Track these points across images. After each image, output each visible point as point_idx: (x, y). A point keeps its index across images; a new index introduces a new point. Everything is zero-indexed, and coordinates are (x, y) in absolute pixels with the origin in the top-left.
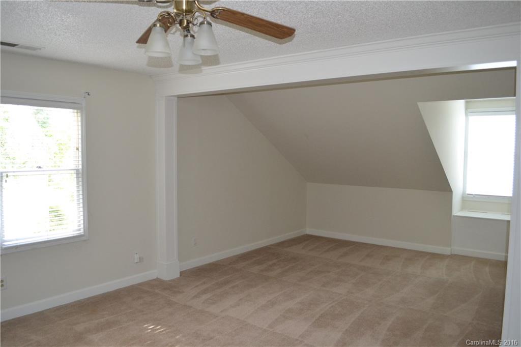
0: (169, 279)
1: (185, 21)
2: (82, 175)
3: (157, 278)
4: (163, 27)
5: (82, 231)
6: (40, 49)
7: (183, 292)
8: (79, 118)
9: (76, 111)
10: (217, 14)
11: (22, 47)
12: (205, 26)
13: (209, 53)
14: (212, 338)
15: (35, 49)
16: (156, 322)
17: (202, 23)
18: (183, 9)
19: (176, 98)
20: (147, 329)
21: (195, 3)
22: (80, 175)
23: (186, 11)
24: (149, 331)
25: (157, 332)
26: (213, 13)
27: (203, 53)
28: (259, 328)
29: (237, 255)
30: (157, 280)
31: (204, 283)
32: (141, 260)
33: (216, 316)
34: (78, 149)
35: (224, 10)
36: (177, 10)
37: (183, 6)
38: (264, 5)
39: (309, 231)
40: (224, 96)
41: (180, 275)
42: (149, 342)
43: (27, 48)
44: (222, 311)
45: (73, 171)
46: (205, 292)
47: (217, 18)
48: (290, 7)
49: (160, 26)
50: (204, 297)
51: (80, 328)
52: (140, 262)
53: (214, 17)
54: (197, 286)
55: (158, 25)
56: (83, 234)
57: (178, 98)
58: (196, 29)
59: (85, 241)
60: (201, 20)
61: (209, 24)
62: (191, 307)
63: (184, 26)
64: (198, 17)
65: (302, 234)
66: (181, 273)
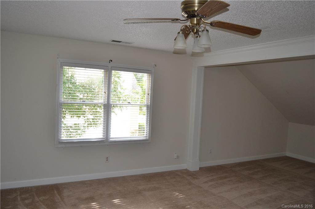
0: (192, 170)
1: (195, 29)
2: (150, 108)
3: (186, 169)
4: (183, 33)
5: (148, 137)
6: (132, 43)
7: (199, 179)
8: (150, 78)
9: (149, 74)
10: (214, 24)
11: (123, 43)
12: (205, 32)
13: (206, 46)
14: (209, 206)
15: (130, 43)
16: (181, 192)
17: (203, 31)
18: (194, 24)
19: (204, 68)
20: (174, 194)
21: (201, 19)
22: (149, 108)
23: (196, 24)
24: (175, 196)
25: (179, 197)
26: (211, 24)
27: (203, 46)
28: (239, 206)
29: (237, 163)
30: (186, 170)
31: (212, 176)
32: (178, 157)
33: (215, 195)
34: (148, 94)
35: (217, 22)
36: (192, 24)
37: (195, 22)
38: (244, 17)
39: (288, 154)
40: (234, 66)
41: (200, 169)
42: (174, 201)
43: (126, 43)
44: (219, 193)
45: (145, 106)
46: (211, 181)
47: (214, 26)
48: (261, 16)
49: (182, 33)
50: (211, 183)
51: (141, 188)
52: (177, 158)
53: (212, 26)
54: (208, 177)
55: (181, 33)
56: (148, 139)
57: (205, 68)
58: (200, 33)
59: (149, 143)
60: (203, 29)
61: (207, 31)
62: (202, 188)
63: (195, 32)
64: (202, 27)
65: (283, 155)
66: (200, 168)
